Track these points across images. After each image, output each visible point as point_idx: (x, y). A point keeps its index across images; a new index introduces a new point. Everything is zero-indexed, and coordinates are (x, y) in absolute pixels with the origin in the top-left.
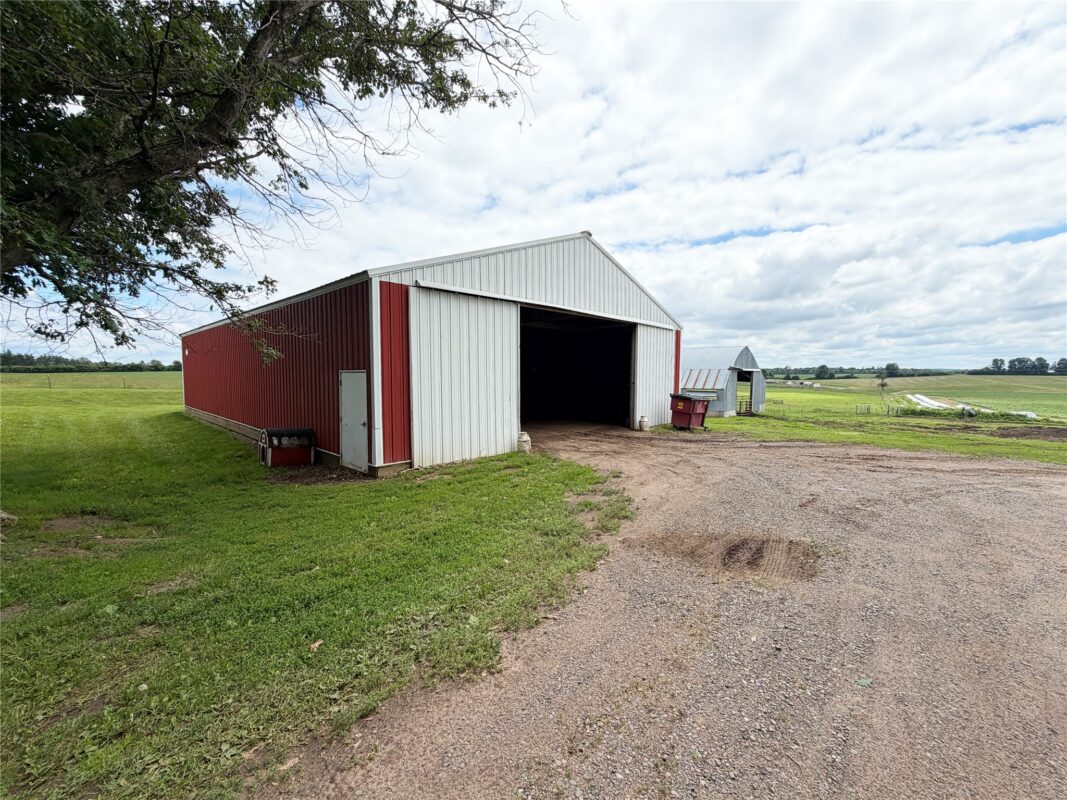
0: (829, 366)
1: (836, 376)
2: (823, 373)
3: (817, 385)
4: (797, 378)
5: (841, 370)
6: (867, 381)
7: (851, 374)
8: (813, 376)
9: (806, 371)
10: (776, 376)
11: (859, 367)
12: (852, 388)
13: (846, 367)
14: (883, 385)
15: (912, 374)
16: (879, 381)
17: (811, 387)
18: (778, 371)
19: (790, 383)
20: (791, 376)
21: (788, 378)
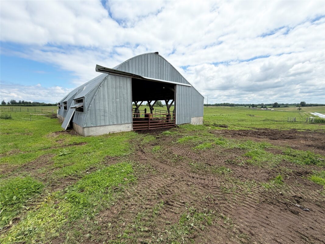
0: (279, 103)
1: (281, 106)
2: (276, 105)
3: (273, 109)
4: (266, 107)
5: (283, 104)
6: (293, 108)
7: (286, 106)
8: (272, 106)
9: (270, 105)
10: (258, 107)
11: (290, 103)
12: (286, 110)
13: (285, 103)
14: (300, 109)
15: (311, 105)
16: (298, 108)
17: (270, 110)
18: (259, 105)
19: (262, 109)
20: (264, 106)
21: (262, 107)
